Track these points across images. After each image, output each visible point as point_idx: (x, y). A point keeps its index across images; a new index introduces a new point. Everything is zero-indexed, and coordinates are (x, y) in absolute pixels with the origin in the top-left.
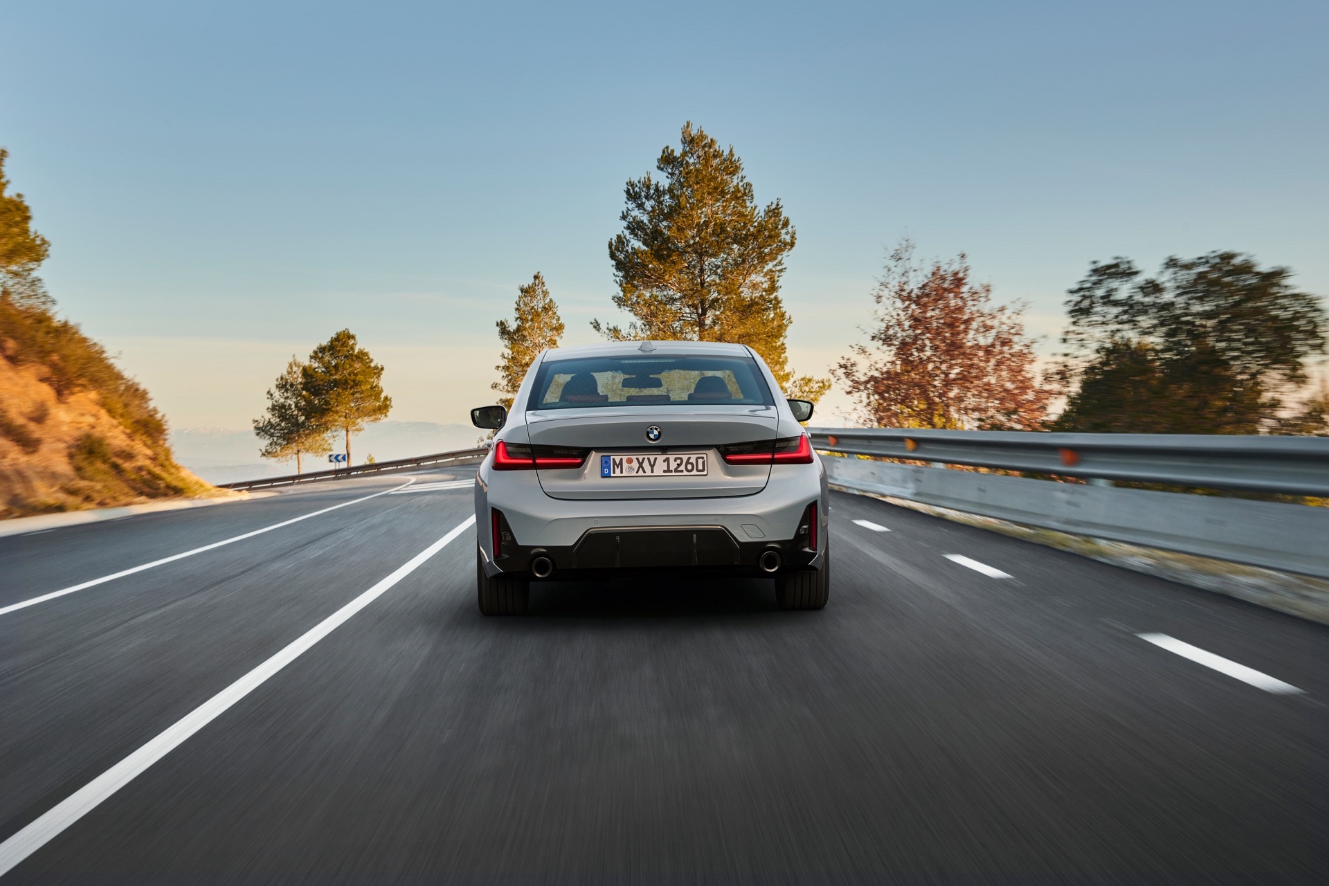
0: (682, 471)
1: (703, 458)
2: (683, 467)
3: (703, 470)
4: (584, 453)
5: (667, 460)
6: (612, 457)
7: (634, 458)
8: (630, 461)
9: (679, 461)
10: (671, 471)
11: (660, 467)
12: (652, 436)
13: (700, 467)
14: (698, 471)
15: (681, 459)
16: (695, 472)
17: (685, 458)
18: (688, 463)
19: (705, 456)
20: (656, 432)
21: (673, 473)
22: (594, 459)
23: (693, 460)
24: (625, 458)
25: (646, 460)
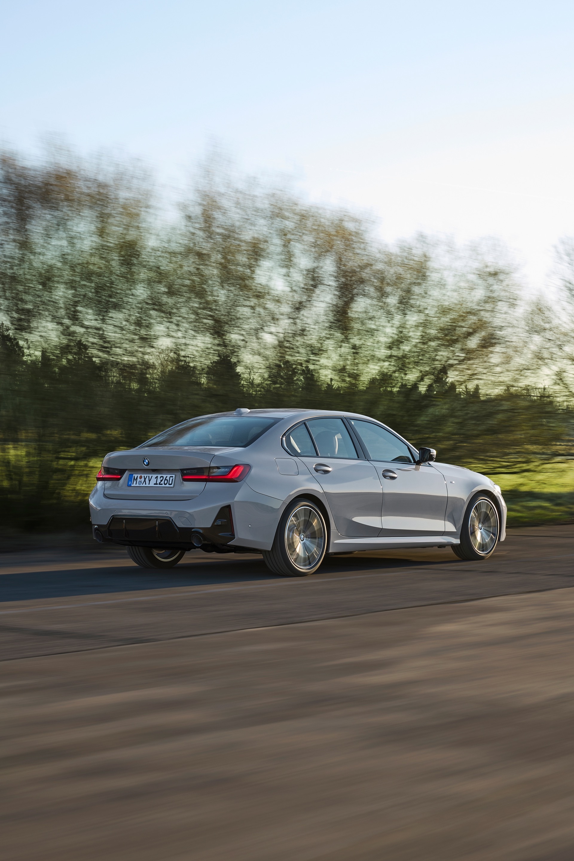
0: (162, 484)
1: (172, 477)
2: (162, 482)
3: (171, 484)
4: (122, 472)
5: (157, 477)
6: (134, 475)
7: (143, 475)
8: (141, 477)
9: (162, 478)
10: (157, 484)
11: (153, 481)
12: (145, 463)
13: (170, 483)
14: (169, 484)
15: (163, 477)
16: (167, 485)
17: (165, 476)
18: (165, 480)
19: (174, 476)
20: (147, 461)
21: (158, 485)
22: (126, 475)
23: (168, 478)
24: (139, 476)
25: (148, 477)
